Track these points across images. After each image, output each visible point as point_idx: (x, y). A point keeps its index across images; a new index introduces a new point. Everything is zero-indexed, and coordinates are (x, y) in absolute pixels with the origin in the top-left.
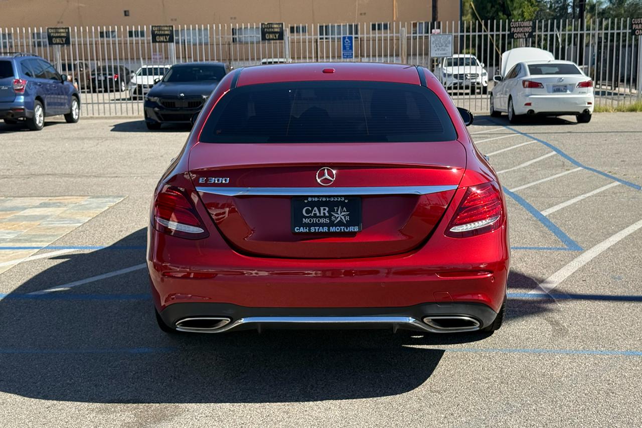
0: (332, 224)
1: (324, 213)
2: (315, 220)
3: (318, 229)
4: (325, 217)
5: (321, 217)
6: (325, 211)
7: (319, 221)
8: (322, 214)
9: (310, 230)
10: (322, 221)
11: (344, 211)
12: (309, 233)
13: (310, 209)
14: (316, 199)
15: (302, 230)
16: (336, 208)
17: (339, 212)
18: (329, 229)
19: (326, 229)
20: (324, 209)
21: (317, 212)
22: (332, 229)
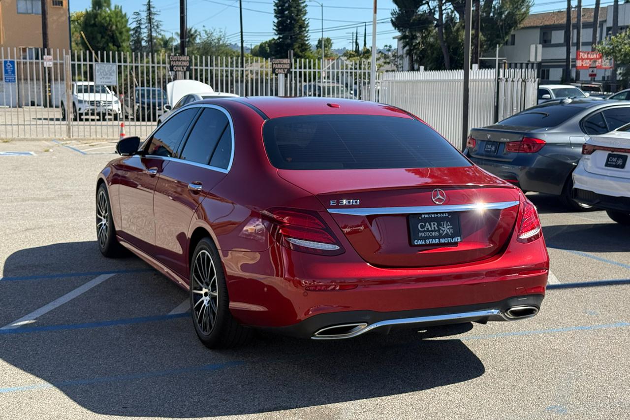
0: (440, 237)
1: (434, 228)
2: (428, 234)
3: (432, 241)
4: (435, 231)
5: (432, 231)
6: (434, 225)
7: (431, 234)
8: (433, 229)
9: (425, 242)
10: (433, 234)
11: (449, 225)
12: (426, 245)
13: (423, 224)
14: (427, 216)
15: (420, 242)
16: (442, 223)
17: (445, 226)
18: (439, 241)
19: (437, 241)
20: (434, 224)
21: (429, 227)
22: (442, 241)
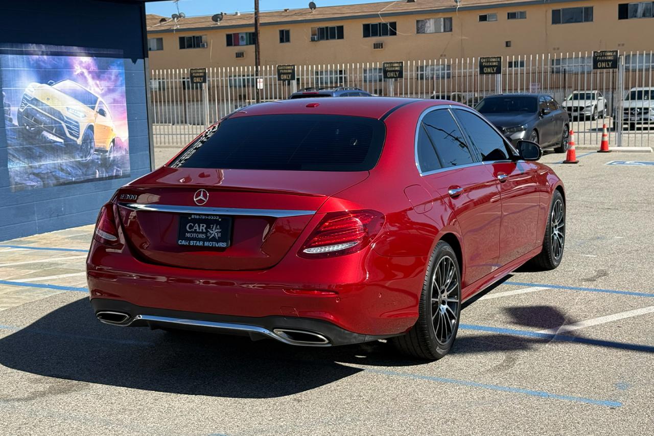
0: (207, 239)
1: (202, 230)
2: (194, 235)
3: (196, 243)
4: (202, 233)
5: (199, 233)
6: (203, 227)
7: (198, 236)
8: (201, 230)
9: (189, 243)
10: (200, 236)
11: (218, 229)
12: (189, 246)
13: (193, 225)
14: (198, 217)
15: (184, 243)
16: (212, 225)
17: (214, 229)
18: (204, 244)
19: (201, 243)
20: (203, 226)
21: (197, 228)
22: (206, 244)
